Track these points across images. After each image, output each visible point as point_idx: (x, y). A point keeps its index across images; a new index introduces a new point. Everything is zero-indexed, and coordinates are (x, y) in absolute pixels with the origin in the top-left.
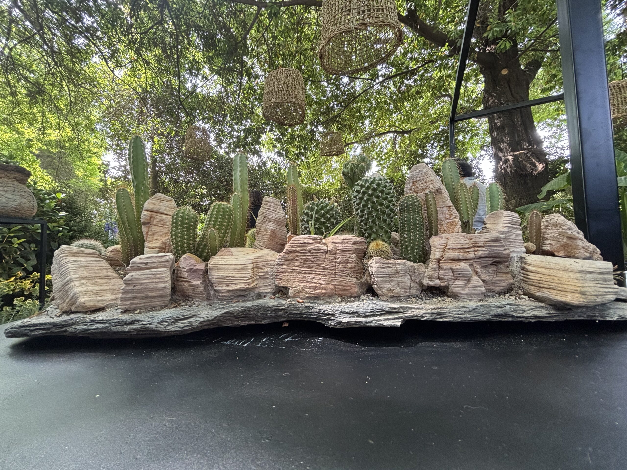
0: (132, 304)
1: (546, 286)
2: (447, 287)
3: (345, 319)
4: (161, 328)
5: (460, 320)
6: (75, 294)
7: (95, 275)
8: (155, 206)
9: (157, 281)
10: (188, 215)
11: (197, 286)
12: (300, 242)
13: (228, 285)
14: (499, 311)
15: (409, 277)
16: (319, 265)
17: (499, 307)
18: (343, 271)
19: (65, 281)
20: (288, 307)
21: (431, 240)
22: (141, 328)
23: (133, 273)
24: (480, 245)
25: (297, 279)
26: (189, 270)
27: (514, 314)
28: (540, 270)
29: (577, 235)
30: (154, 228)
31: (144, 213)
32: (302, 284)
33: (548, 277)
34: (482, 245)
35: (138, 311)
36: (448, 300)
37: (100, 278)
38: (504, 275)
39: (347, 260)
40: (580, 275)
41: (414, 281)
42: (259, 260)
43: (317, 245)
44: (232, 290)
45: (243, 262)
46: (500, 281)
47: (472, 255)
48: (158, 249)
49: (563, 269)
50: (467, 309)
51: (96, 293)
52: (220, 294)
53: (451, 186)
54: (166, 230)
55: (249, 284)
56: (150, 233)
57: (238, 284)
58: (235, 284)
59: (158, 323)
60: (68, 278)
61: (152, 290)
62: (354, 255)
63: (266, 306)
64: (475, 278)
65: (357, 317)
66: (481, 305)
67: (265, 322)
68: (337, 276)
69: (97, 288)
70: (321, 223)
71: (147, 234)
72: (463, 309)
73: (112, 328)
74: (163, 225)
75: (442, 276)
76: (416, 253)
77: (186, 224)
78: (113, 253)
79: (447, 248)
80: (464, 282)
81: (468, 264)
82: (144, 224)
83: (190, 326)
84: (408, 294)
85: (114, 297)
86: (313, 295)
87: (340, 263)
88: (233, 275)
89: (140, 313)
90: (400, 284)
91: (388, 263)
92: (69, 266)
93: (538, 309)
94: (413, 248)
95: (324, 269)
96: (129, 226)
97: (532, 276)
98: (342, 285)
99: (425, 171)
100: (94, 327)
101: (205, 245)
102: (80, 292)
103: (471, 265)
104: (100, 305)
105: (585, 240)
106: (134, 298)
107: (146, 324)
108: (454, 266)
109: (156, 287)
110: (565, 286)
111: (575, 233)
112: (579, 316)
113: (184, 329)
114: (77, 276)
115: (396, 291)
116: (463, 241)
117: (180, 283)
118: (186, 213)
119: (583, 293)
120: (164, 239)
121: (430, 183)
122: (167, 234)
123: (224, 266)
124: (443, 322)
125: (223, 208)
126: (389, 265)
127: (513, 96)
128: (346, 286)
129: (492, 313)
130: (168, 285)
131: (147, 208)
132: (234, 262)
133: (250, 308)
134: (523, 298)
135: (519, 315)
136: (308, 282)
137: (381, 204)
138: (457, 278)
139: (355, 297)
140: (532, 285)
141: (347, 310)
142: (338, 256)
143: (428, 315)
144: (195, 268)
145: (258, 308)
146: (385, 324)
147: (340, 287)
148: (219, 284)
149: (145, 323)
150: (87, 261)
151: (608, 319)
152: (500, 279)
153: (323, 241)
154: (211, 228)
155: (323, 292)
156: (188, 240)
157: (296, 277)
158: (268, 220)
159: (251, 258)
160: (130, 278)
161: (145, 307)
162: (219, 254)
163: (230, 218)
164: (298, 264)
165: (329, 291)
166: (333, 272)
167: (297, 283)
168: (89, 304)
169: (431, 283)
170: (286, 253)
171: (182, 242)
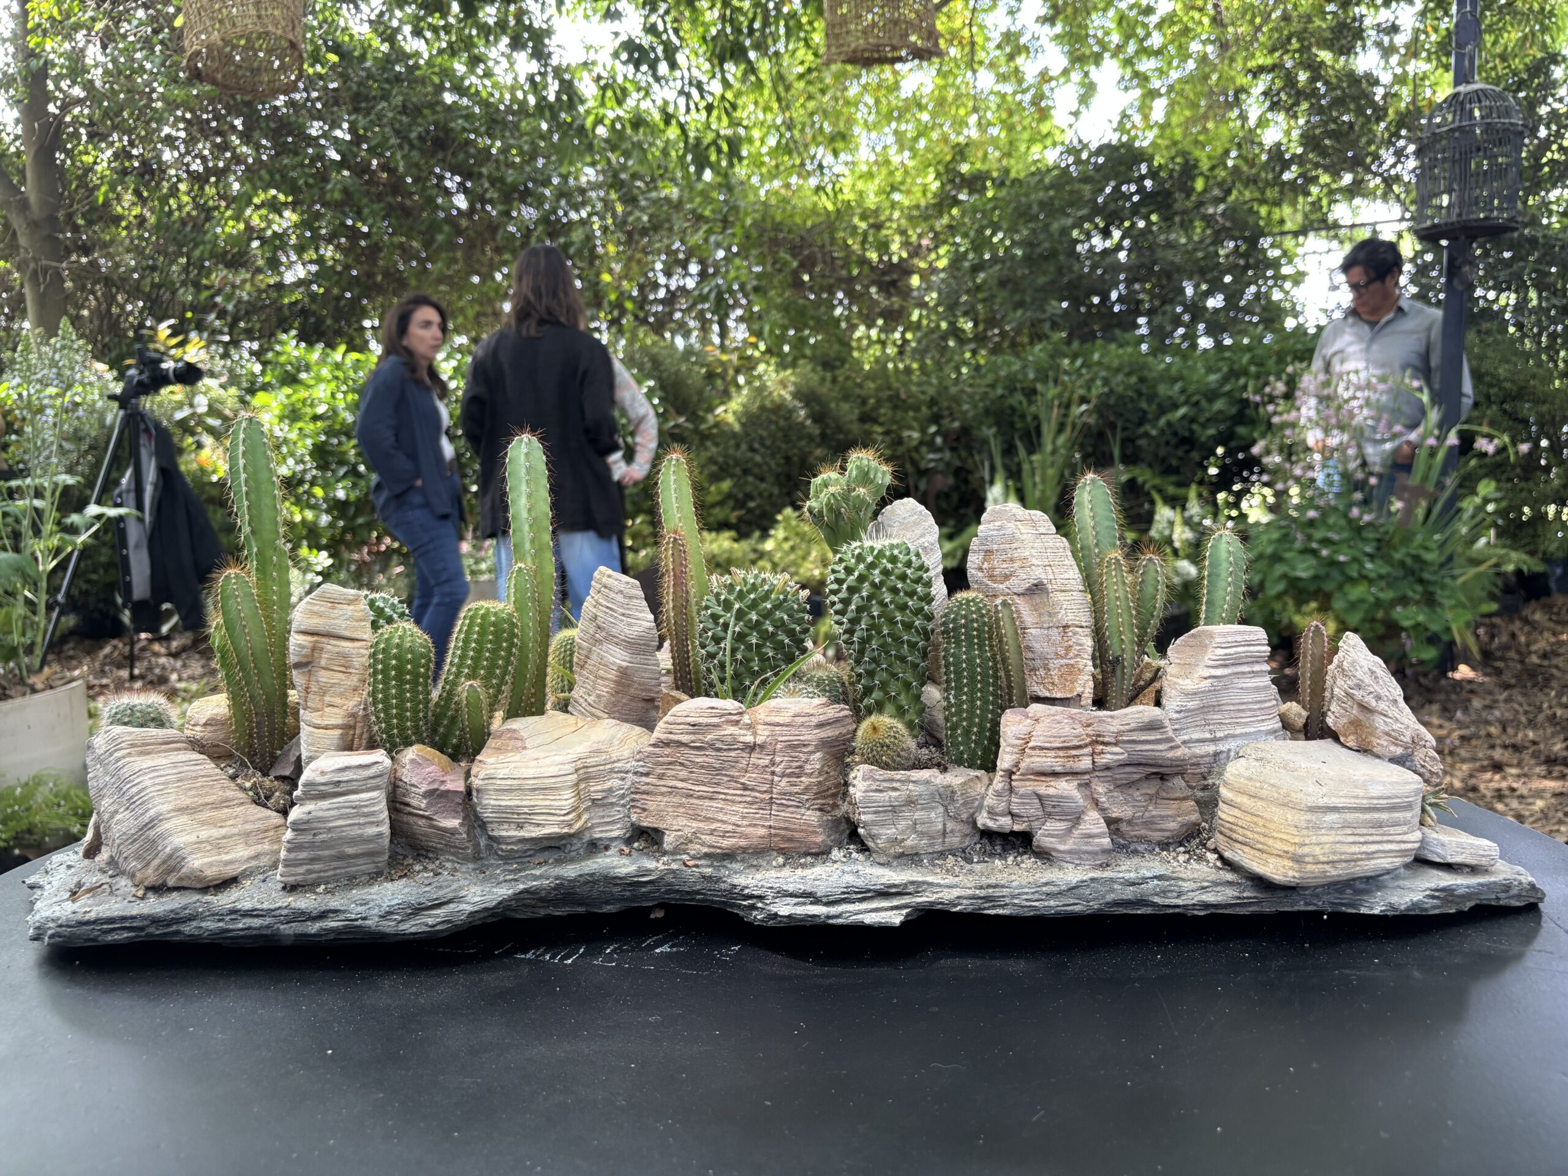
0: (309, 872)
1: (1241, 839)
2: (1028, 835)
3: (784, 908)
6: (176, 850)
7: (201, 800)
8: (322, 621)
9: (362, 820)
10: (411, 650)
11: (453, 832)
12: (689, 720)
13: (520, 826)
14: (1129, 893)
15: (941, 809)
16: (733, 779)
17: (1133, 884)
18: (791, 794)
19: (146, 818)
20: (661, 878)
21: (1004, 719)
22: (346, 926)
23: (310, 806)
24: (1107, 740)
25: (681, 810)
26: (430, 793)
27: (1156, 899)
28: (1239, 799)
29: (1374, 703)
30: (324, 677)
31: (295, 640)
32: (695, 824)
33: (1249, 818)
34: (1114, 740)
35: (322, 888)
36: (1028, 862)
37: (216, 806)
38: (1175, 804)
39: (800, 767)
40: (1308, 816)
41: (955, 818)
42: (591, 761)
43: (731, 730)
44: (532, 840)
45: (553, 771)
46: (1162, 817)
47: (1086, 763)
48: (339, 732)
49: (1282, 800)
50: (1056, 889)
51: (217, 845)
52: (503, 847)
54: (354, 680)
55: (569, 827)
56: (314, 689)
57: (544, 825)
58: (539, 825)
59: (381, 916)
60: (152, 813)
61: (353, 841)
62: (818, 755)
63: (612, 874)
64: (1092, 815)
65: (810, 903)
66: (1093, 880)
67: (608, 909)
68: (774, 807)
69: (215, 833)
70: (749, 647)
71: (307, 690)
72: (1046, 888)
74: (345, 668)
75: (1015, 809)
77: (409, 672)
78: (210, 728)
79: (1030, 745)
80: (1062, 826)
81: (1075, 783)
82: (297, 666)
83: (449, 921)
84: (938, 848)
85: (252, 851)
86: (718, 851)
87: (783, 775)
88: (532, 803)
89: (327, 892)
90: (919, 828)
91: (892, 780)
92: (148, 783)
93: (1218, 888)
95: (745, 789)
97: (1224, 812)
98: (785, 829)
99: (1010, 531)
100: (241, 926)
101: (453, 720)
102: (187, 845)
103: (1084, 786)
104: (230, 871)
106: (312, 860)
107: (357, 920)
108: (1042, 790)
109: (361, 836)
110: (1270, 842)
111: (1370, 699)
112: (1306, 904)
113: (438, 928)
114: (170, 806)
115: (909, 843)
116: (1067, 730)
117: (405, 818)
119: (1297, 859)
120: (350, 704)
121: (1019, 563)
122: (355, 689)
123: (509, 782)
124: (997, 916)
125: (494, 624)
126: (895, 785)
128: (794, 830)
129: (1110, 897)
130: (385, 829)
131: (300, 627)
132: (530, 773)
133: (575, 880)
134: (1205, 860)
135: (1167, 902)
136: (707, 819)
138: (1049, 815)
139: (816, 855)
141: (791, 888)
142: (778, 759)
143: (965, 901)
144: (442, 788)
145: (592, 880)
146: (868, 921)
147: (782, 832)
148: (500, 823)
149: (353, 916)
150: (175, 765)
151: (1364, 910)
152: (1164, 812)
153: (746, 719)
154: (469, 677)
155: (743, 843)
156: (415, 711)
157: (681, 805)
158: (610, 638)
159: (572, 757)
160: (305, 817)
161: (336, 879)
162: (491, 743)
163: (512, 645)
164: (684, 774)
165: (755, 841)
166: (767, 796)
167: (682, 821)
168: (210, 873)
169: (991, 824)
170: (654, 745)
171: (400, 717)
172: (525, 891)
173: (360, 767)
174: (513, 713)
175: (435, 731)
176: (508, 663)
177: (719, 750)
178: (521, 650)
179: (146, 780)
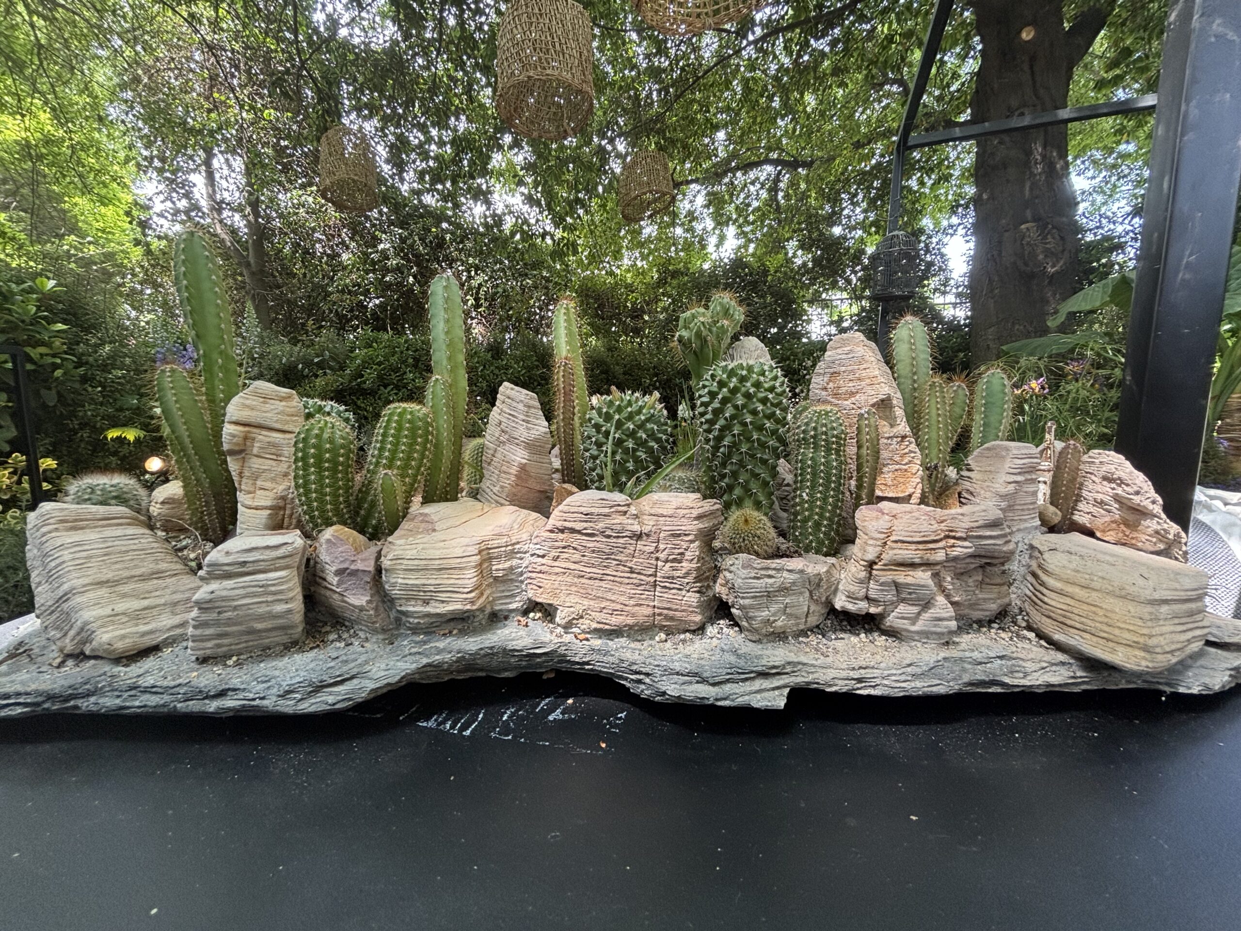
0: (218, 646)
1: (1078, 625)
2: (882, 616)
3: (673, 689)
4: (288, 706)
5: (902, 694)
6: (86, 623)
7: (126, 573)
8: (254, 413)
9: (270, 598)
10: (331, 441)
11: (361, 609)
12: (582, 509)
13: (426, 602)
14: (980, 675)
15: (807, 594)
16: (620, 563)
17: (981, 663)
18: (673, 578)
19: (60, 592)
20: (554, 650)
21: (858, 514)
22: (244, 706)
23: (214, 586)
24: (958, 535)
25: (574, 589)
26: (340, 572)
27: (1007, 680)
28: (1070, 589)
29: (1151, 507)
30: (256, 464)
31: (228, 429)
32: (586, 602)
33: (1085, 607)
34: (964, 535)
35: (235, 658)
36: (881, 640)
37: (144, 578)
38: (996, 589)
39: (682, 554)
40: (1149, 609)
41: (816, 602)
42: (493, 543)
43: (619, 519)
44: (438, 615)
45: (459, 552)
47: (940, 556)
48: (269, 512)
49: (1118, 592)
50: (919, 671)
51: (136, 616)
52: (411, 620)
53: (910, 382)
54: (282, 467)
55: (472, 603)
56: (247, 473)
57: (448, 602)
58: (443, 602)
59: (279, 696)
60: (65, 587)
61: (261, 618)
62: (697, 543)
63: (510, 647)
64: (941, 600)
65: (698, 682)
66: (945, 659)
67: (506, 674)
68: (658, 589)
69: (136, 604)
70: (626, 451)
71: (241, 475)
72: (909, 669)
73: (179, 705)
74: (277, 456)
75: (872, 594)
76: (825, 534)
77: (328, 461)
78: (167, 506)
79: (893, 538)
80: (915, 610)
81: (929, 573)
82: (232, 453)
83: (350, 699)
84: (802, 627)
85: (177, 620)
86: (607, 627)
87: (666, 561)
88: (438, 582)
89: (238, 664)
90: (788, 610)
91: (768, 569)
92: (66, 558)
93: (1054, 668)
94: (817, 525)
95: (632, 572)
96: (196, 454)
97: (1052, 599)
98: (669, 609)
99: (859, 354)
100: (137, 703)
101: (373, 504)
102: (98, 619)
103: (935, 575)
104: (149, 641)
105: (1163, 516)
106: (220, 636)
107: (254, 700)
108: (900, 579)
109: (270, 612)
110: (1117, 632)
111: (1147, 503)
112: (1129, 682)
113: (337, 707)
114: (87, 581)
115: (779, 623)
116: (925, 527)
117: (323, 591)
118: (326, 436)
119: (1146, 649)
120: (280, 488)
121: (868, 381)
122: (286, 475)
123: (416, 562)
124: (869, 696)
125: (409, 422)
126: (770, 572)
127: (1035, 95)
128: (676, 610)
129: (966, 678)
130: (297, 605)
131: (234, 419)
132: (437, 554)
133: (476, 653)
134: (1025, 638)
135: (1016, 682)
136: (597, 598)
137: (760, 428)
138: (903, 600)
139: (693, 632)
140: (1049, 617)
141: (677, 666)
142: (662, 547)
143: (840, 682)
144: (353, 567)
145: (491, 653)
146: (756, 704)
147: (665, 612)
148: (408, 599)
149: (251, 696)
150: (104, 540)
151: (1181, 690)
152: (986, 596)
153: (633, 510)
154: (385, 467)
155: (630, 621)
156: (335, 496)
157: (575, 585)
158: (512, 440)
159: (478, 539)
160: (209, 597)
161: (248, 650)
162: (405, 525)
163: (427, 441)
164: (577, 556)
165: (641, 620)
166: (652, 579)
167: (573, 599)
168: (120, 645)
169: (851, 607)
170: (551, 531)
171: (321, 501)
172: (429, 665)
173: (268, 547)
174: (427, 500)
175: (357, 513)
176: (423, 456)
177: (609, 537)
178: (436, 446)
179: (66, 555)
